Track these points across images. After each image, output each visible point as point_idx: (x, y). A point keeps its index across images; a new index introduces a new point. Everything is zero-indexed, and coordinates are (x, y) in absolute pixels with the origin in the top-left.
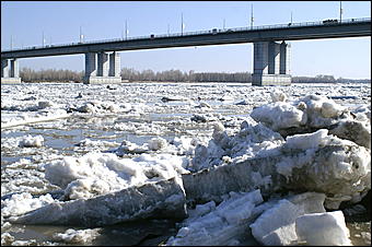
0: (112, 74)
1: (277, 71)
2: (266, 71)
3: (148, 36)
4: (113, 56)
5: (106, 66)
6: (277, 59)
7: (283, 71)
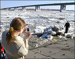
0: (39, 9)
1: (64, 10)
2: (62, 10)
3: (45, 4)
4: (39, 7)
5: (38, 8)
6: (64, 8)
7: (65, 10)
